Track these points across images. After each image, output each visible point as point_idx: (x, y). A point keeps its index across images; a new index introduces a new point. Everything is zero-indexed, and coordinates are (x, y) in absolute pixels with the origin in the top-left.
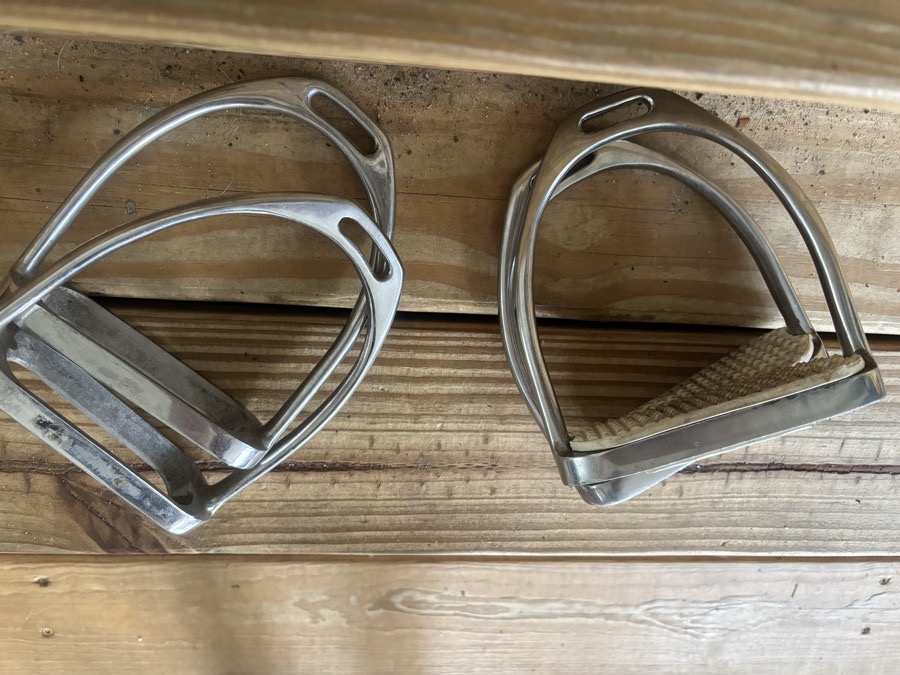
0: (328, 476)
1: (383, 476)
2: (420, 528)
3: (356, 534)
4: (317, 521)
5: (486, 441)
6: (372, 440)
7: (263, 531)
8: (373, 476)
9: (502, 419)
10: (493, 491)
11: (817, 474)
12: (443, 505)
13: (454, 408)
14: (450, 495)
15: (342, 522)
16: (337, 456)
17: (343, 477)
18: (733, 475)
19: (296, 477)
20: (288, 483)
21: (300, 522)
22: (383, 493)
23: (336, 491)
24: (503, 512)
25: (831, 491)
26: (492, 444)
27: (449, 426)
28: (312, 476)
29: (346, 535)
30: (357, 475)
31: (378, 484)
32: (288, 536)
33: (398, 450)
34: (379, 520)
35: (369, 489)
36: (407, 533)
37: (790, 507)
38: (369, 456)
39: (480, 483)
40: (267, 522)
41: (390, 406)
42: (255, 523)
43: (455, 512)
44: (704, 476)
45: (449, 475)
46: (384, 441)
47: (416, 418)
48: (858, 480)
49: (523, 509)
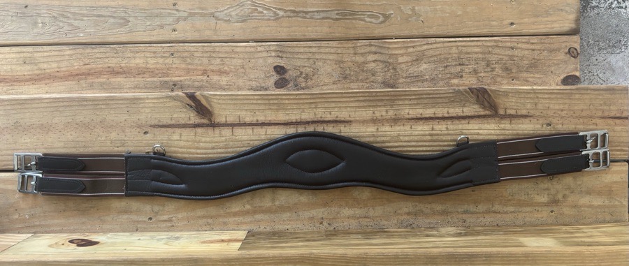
0: (423, 116)
1: (407, 116)
2: (395, 100)
3: (414, 97)
4: (426, 101)
5: (378, 129)
6: (411, 128)
7: (441, 98)
8: (410, 117)
9: (374, 136)
10: (374, 113)
11: (272, 122)
12: (389, 108)
13: (388, 139)
14: (387, 111)
15: (419, 101)
16: (421, 122)
17: (419, 116)
18: (299, 120)
19: (432, 116)
20: (434, 114)
21: (431, 101)
22: (407, 111)
23: (421, 111)
24: (370, 106)
25: (265, 117)
26: (376, 127)
27: (388, 133)
28: (427, 116)
29: (417, 97)
30: (414, 116)
31: (408, 114)
32: (434, 96)
33: (403, 125)
34: (407, 102)
35: (411, 112)
36: (399, 98)
37: (278, 110)
38: (412, 123)
39: (378, 114)
40: (440, 100)
41: (406, 138)
42: (444, 100)
43: (385, 106)
44: (309, 120)
45: (387, 117)
46: (407, 128)
47: (399, 135)
48: (257, 121)
49: (364, 107)
